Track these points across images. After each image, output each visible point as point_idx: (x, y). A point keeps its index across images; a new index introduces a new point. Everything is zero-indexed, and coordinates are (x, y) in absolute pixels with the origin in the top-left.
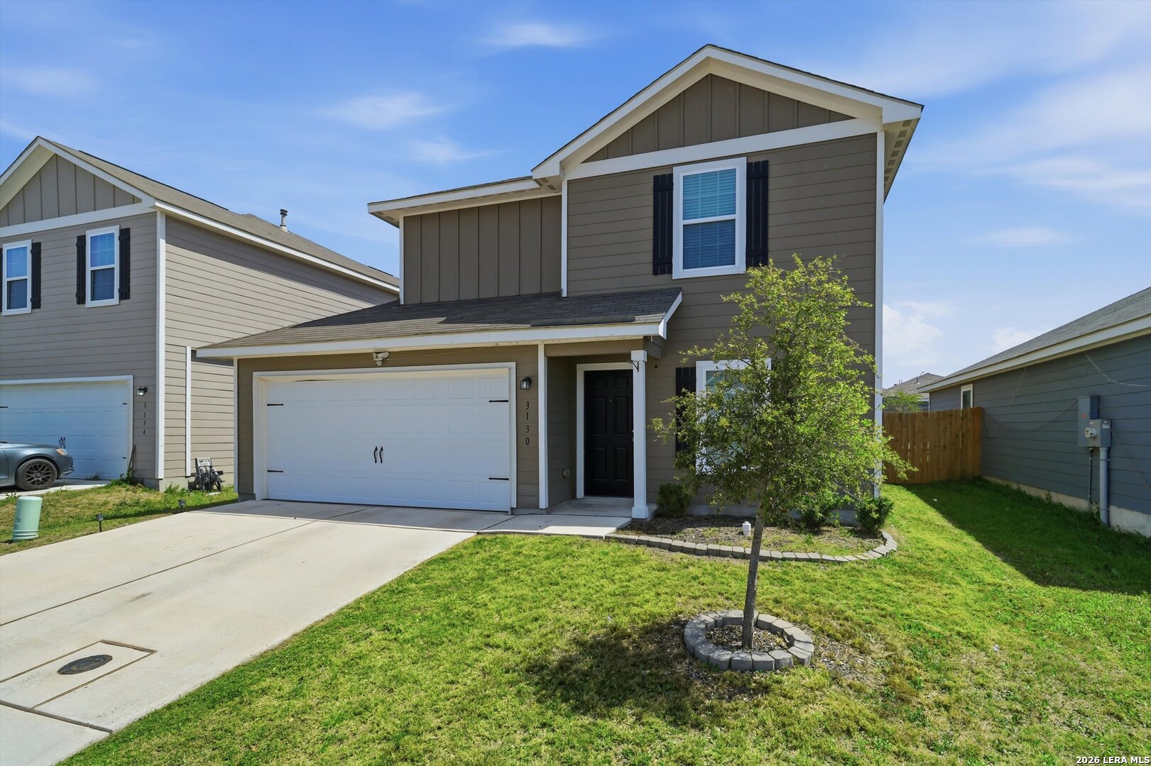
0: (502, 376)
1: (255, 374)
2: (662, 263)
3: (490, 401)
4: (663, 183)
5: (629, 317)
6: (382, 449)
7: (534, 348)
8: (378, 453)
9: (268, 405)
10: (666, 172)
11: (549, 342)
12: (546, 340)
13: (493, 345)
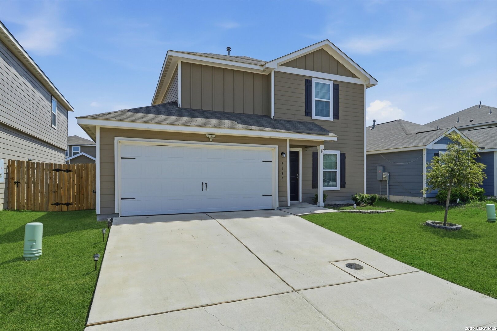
0: (272, 152)
1: (116, 139)
2: (308, 113)
3: (263, 162)
4: (308, 82)
5: (328, 133)
6: (206, 184)
7: (285, 140)
8: (204, 186)
9: (122, 158)
10: (309, 79)
11: (291, 139)
12: (290, 138)
13: (269, 137)
